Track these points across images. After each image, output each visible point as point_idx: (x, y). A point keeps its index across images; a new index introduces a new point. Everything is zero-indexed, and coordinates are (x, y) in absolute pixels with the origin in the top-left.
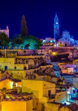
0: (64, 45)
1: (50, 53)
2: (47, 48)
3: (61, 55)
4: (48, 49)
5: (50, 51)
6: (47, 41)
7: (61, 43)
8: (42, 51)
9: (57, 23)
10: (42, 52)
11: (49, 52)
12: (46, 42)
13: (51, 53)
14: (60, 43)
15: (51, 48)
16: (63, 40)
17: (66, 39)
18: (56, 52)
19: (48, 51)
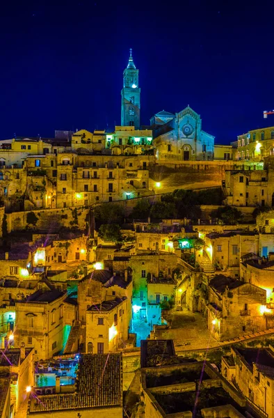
0: (181, 155)
1: (141, 185)
2: (131, 165)
3: (190, 191)
4: (135, 167)
5: (140, 177)
6: (120, 140)
7: (169, 149)
8: (111, 174)
9: (134, 86)
10: (111, 177)
11: (139, 180)
12: (117, 141)
13: (144, 183)
14: (166, 147)
15: (145, 164)
16: (178, 138)
17: (187, 135)
18: (167, 180)
19: (134, 176)
